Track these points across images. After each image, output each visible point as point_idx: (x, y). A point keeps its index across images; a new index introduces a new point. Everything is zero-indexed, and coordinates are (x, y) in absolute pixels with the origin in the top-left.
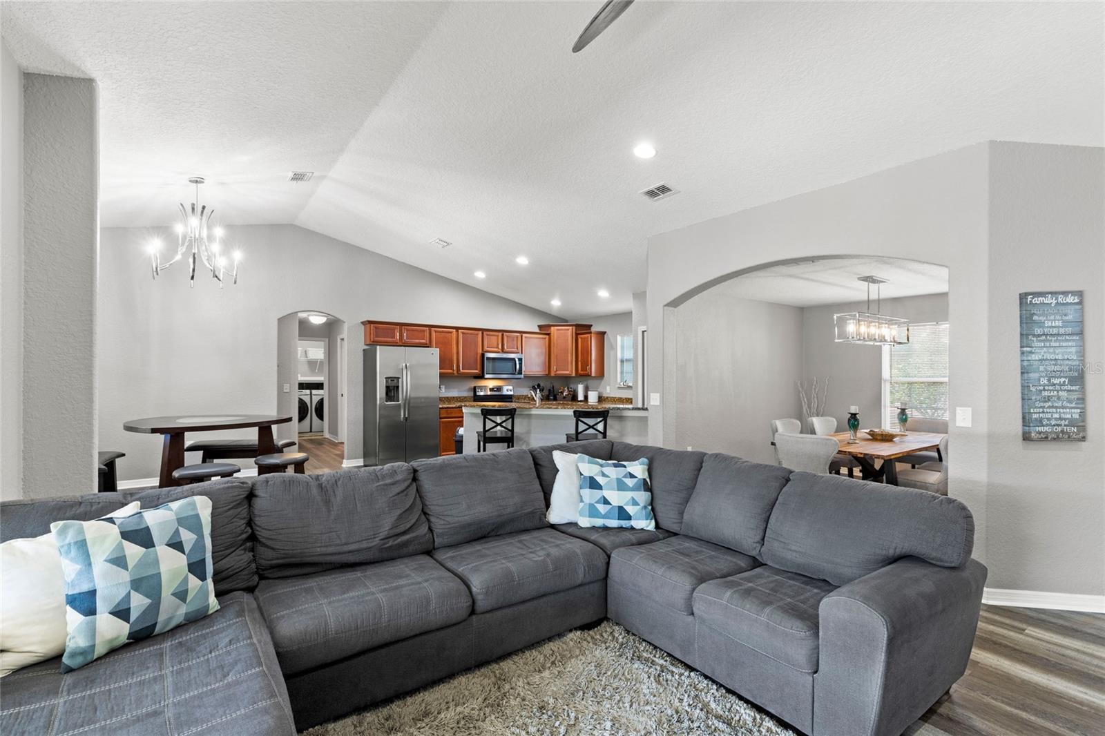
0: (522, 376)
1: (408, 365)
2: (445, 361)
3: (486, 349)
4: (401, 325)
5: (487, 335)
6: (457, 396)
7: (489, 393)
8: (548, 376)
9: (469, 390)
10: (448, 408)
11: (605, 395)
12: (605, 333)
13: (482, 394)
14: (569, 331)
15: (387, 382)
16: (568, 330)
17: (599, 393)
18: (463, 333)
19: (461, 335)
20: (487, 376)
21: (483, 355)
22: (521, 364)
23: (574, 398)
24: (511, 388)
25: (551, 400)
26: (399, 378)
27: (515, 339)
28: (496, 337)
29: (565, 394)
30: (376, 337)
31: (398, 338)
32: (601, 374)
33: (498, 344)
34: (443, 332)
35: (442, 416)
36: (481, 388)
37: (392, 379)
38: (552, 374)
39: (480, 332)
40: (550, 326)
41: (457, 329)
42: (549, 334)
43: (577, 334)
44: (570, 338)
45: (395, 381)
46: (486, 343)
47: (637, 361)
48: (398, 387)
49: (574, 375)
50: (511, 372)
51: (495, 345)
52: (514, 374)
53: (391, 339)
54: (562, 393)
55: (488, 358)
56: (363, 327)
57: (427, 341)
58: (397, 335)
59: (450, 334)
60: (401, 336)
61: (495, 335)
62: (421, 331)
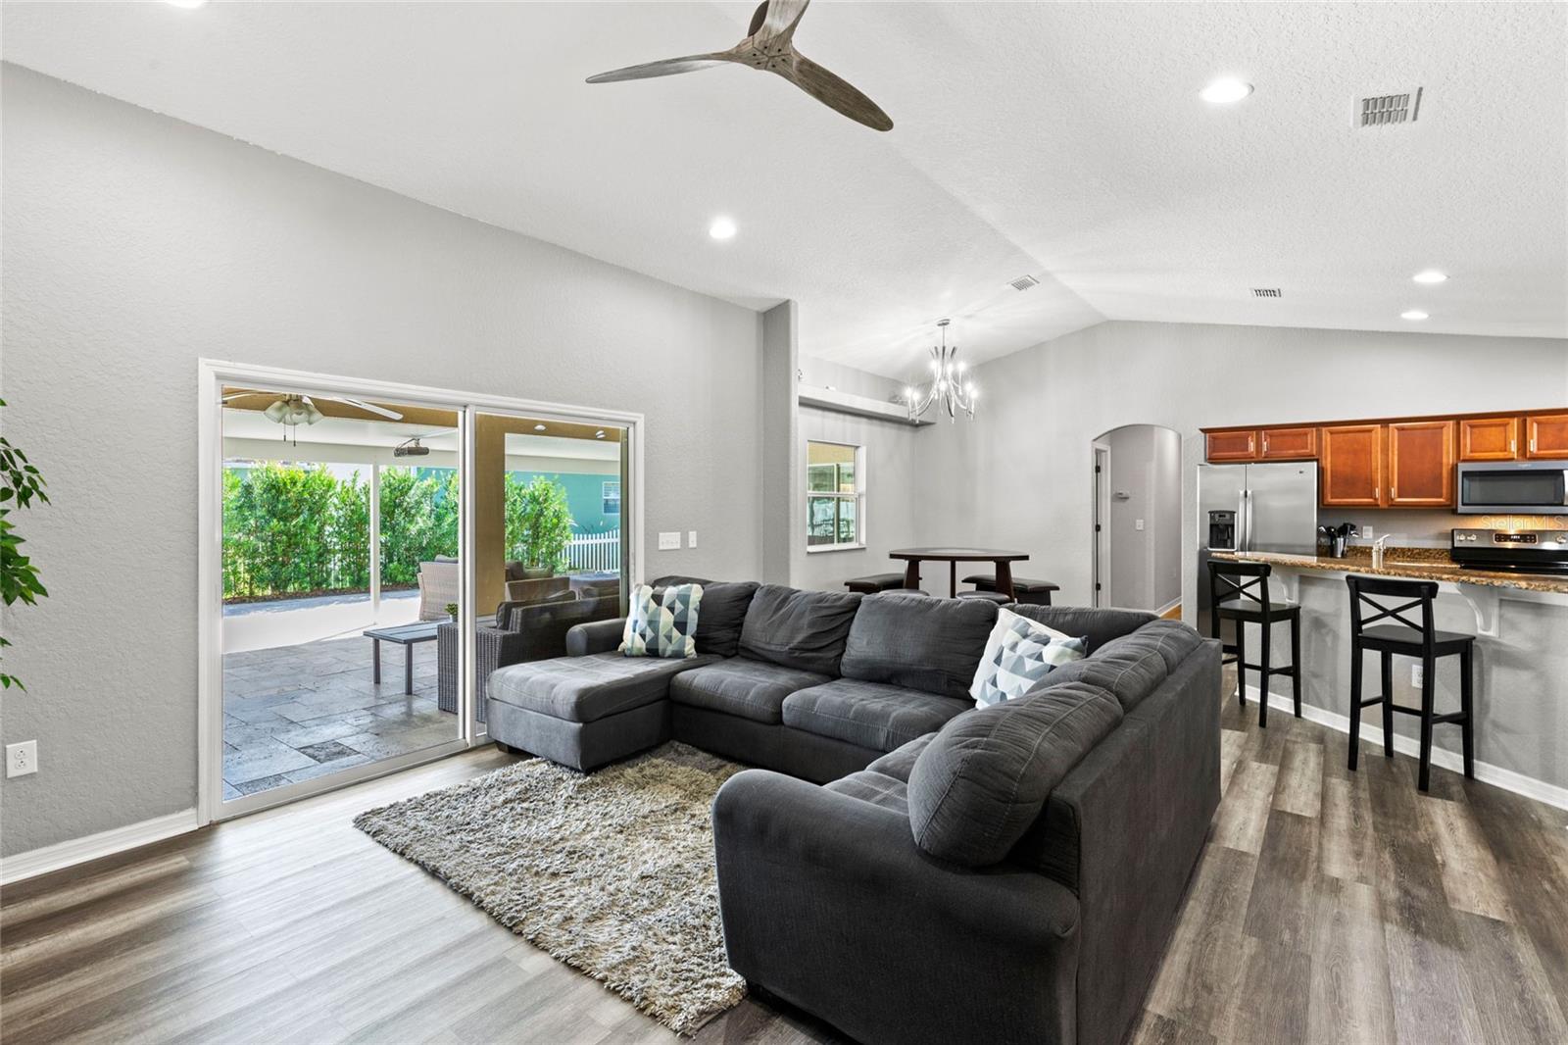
1: (1249, 493)
3: (1465, 454)
4: (1258, 429)
5: (1469, 426)
7: (1495, 544)
9: (1438, 537)
15: (1211, 518)
19: (1395, 434)
20: (1463, 509)
21: (1455, 468)
26: (1235, 512)
28: (1500, 429)
30: (1214, 451)
31: (1251, 450)
33: (1507, 443)
34: (1352, 431)
36: (1469, 533)
37: (1222, 514)
39: (1452, 423)
41: (1385, 423)
45: (1228, 516)
46: (1466, 442)
48: (1233, 526)
50: (1550, 500)
51: (1498, 444)
52: (1561, 505)
53: (1240, 453)
56: (1203, 434)
57: (1312, 450)
58: (1252, 446)
59: (1367, 435)
60: (1259, 445)
61: (1500, 425)
62: (1300, 435)
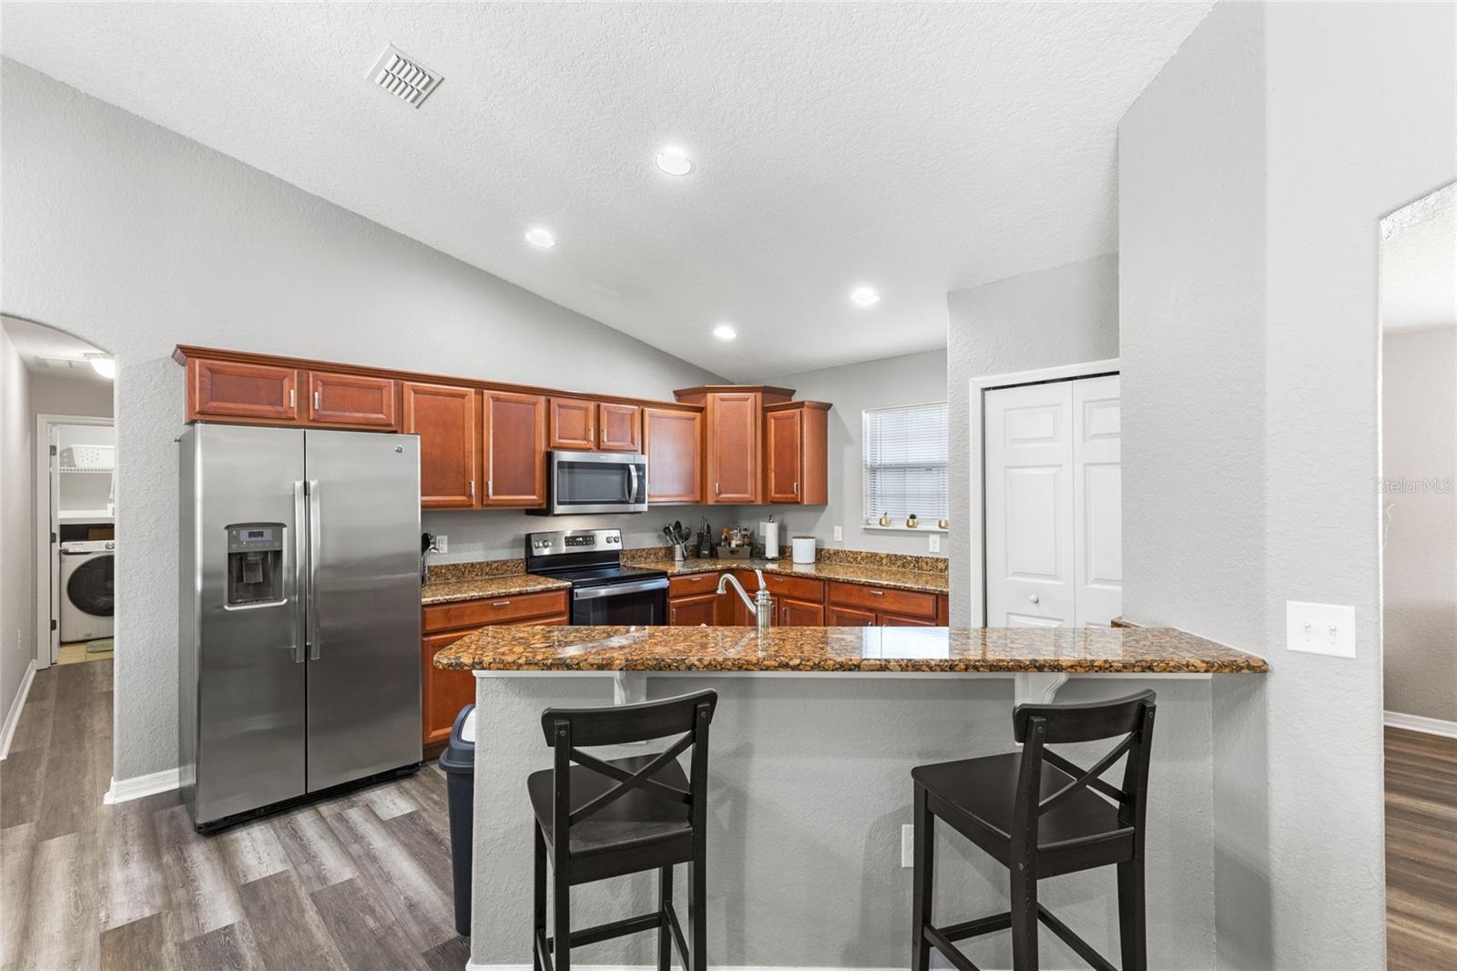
0: (644, 507)
1: (313, 484)
2: (438, 473)
3: (557, 440)
4: (304, 366)
5: (560, 406)
6: (481, 560)
7: (564, 549)
8: (699, 505)
9: (514, 544)
10: (448, 603)
11: (830, 546)
12: (829, 406)
13: (547, 552)
14: (751, 402)
15: (231, 539)
16: (747, 399)
17: (817, 542)
18: (496, 399)
19: (489, 406)
20: (559, 509)
21: (549, 457)
22: (641, 479)
23: (757, 551)
24: (616, 533)
25: (705, 557)
26: (283, 525)
27: (628, 418)
28: (581, 413)
29: (734, 544)
31: (293, 404)
32: (822, 501)
33: (587, 430)
34: (437, 393)
35: (429, 628)
36: (544, 537)
37: (256, 529)
38: (711, 501)
39: (542, 399)
40: (703, 391)
41: (480, 386)
42: (701, 410)
43: (765, 410)
44: (750, 420)
45: (268, 533)
46: (556, 424)
47: (965, 468)
48: (278, 554)
49: (759, 501)
50: (618, 497)
51: (581, 431)
52: (627, 503)
53: (267, 408)
54: (727, 539)
55: (561, 464)
57: (389, 416)
58: (293, 396)
59: (458, 400)
60: (304, 397)
61: (579, 408)
62: (370, 387)
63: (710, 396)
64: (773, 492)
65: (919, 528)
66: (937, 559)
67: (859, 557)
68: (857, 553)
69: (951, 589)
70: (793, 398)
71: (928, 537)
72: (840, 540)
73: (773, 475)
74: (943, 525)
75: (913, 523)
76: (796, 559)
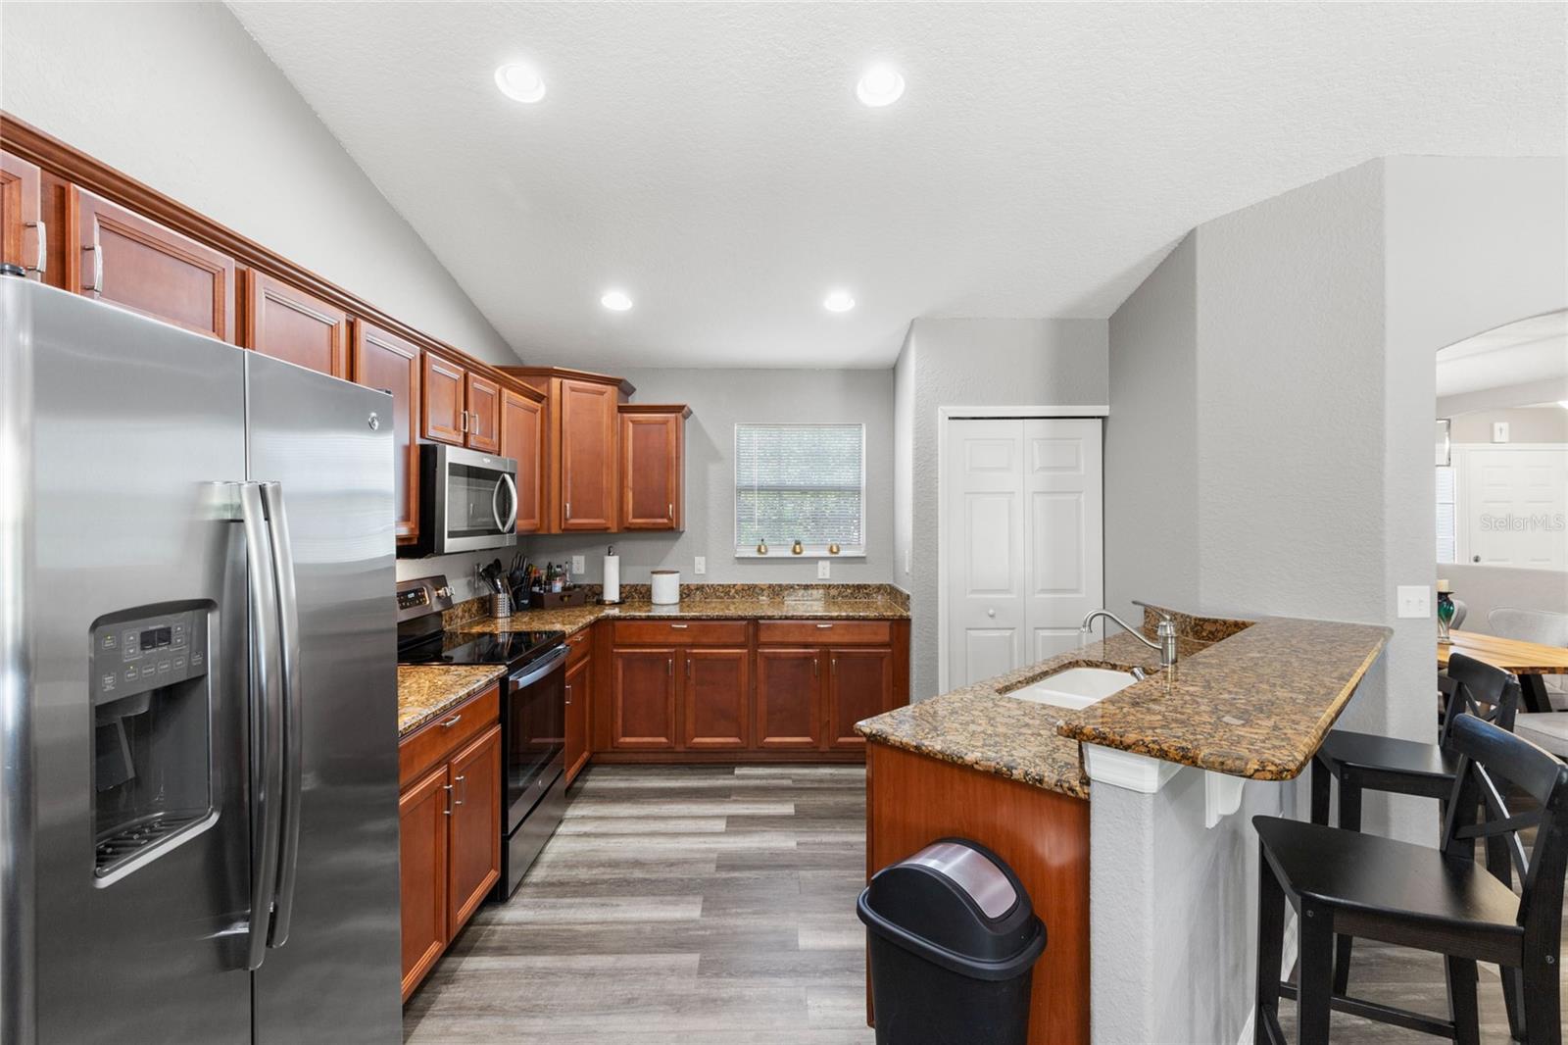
0: (512, 540)
11: (695, 580)
12: (688, 410)
14: (608, 397)
17: (680, 577)
22: (514, 497)
25: (525, 608)
27: (488, 402)
33: (457, 415)
38: (555, 529)
42: (543, 399)
43: (621, 410)
44: (606, 420)
49: (611, 528)
51: (451, 414)
52: (501, 533)
63: (555, 382)
64: (630, 516)
65: (805, 554)
66: (830, 586)
67: (733, 591)
68: (729, 586)
69: (914, 613)
70: (630, 398)
71: (817, 563)
72: (703, 572)
73: (630, 494)
74: (835, 550)
75: (800, 548)
76: (655, 599)
